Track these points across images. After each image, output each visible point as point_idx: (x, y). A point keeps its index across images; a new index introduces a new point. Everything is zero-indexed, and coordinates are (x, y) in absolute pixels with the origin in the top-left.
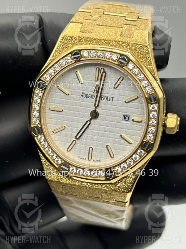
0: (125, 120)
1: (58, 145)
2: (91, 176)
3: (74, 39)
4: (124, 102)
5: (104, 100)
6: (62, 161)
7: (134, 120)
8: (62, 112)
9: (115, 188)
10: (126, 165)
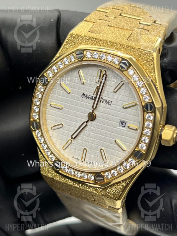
0: (122, 126)
1: (55, 142)
2: (81, 178)
3: (81, 38)
4: (122, 107)
5: (103, 103)
6: (55, 158)
7: (130, 127)
8: (62, 110)
9: (104, 193)
10: (116, 172)
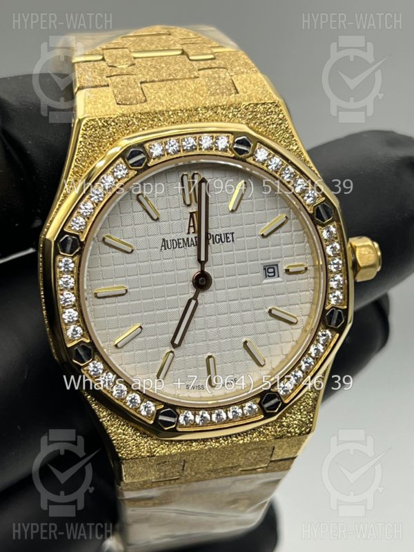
0: (269, 276)
2: (230, 420)
3: (113, 124)
4: (261, 237)
5: (214, 243)
6: (156, 406)
7: (291, 271)
8: (125, 296)
9: (280, 432)
10: (300, 372)
